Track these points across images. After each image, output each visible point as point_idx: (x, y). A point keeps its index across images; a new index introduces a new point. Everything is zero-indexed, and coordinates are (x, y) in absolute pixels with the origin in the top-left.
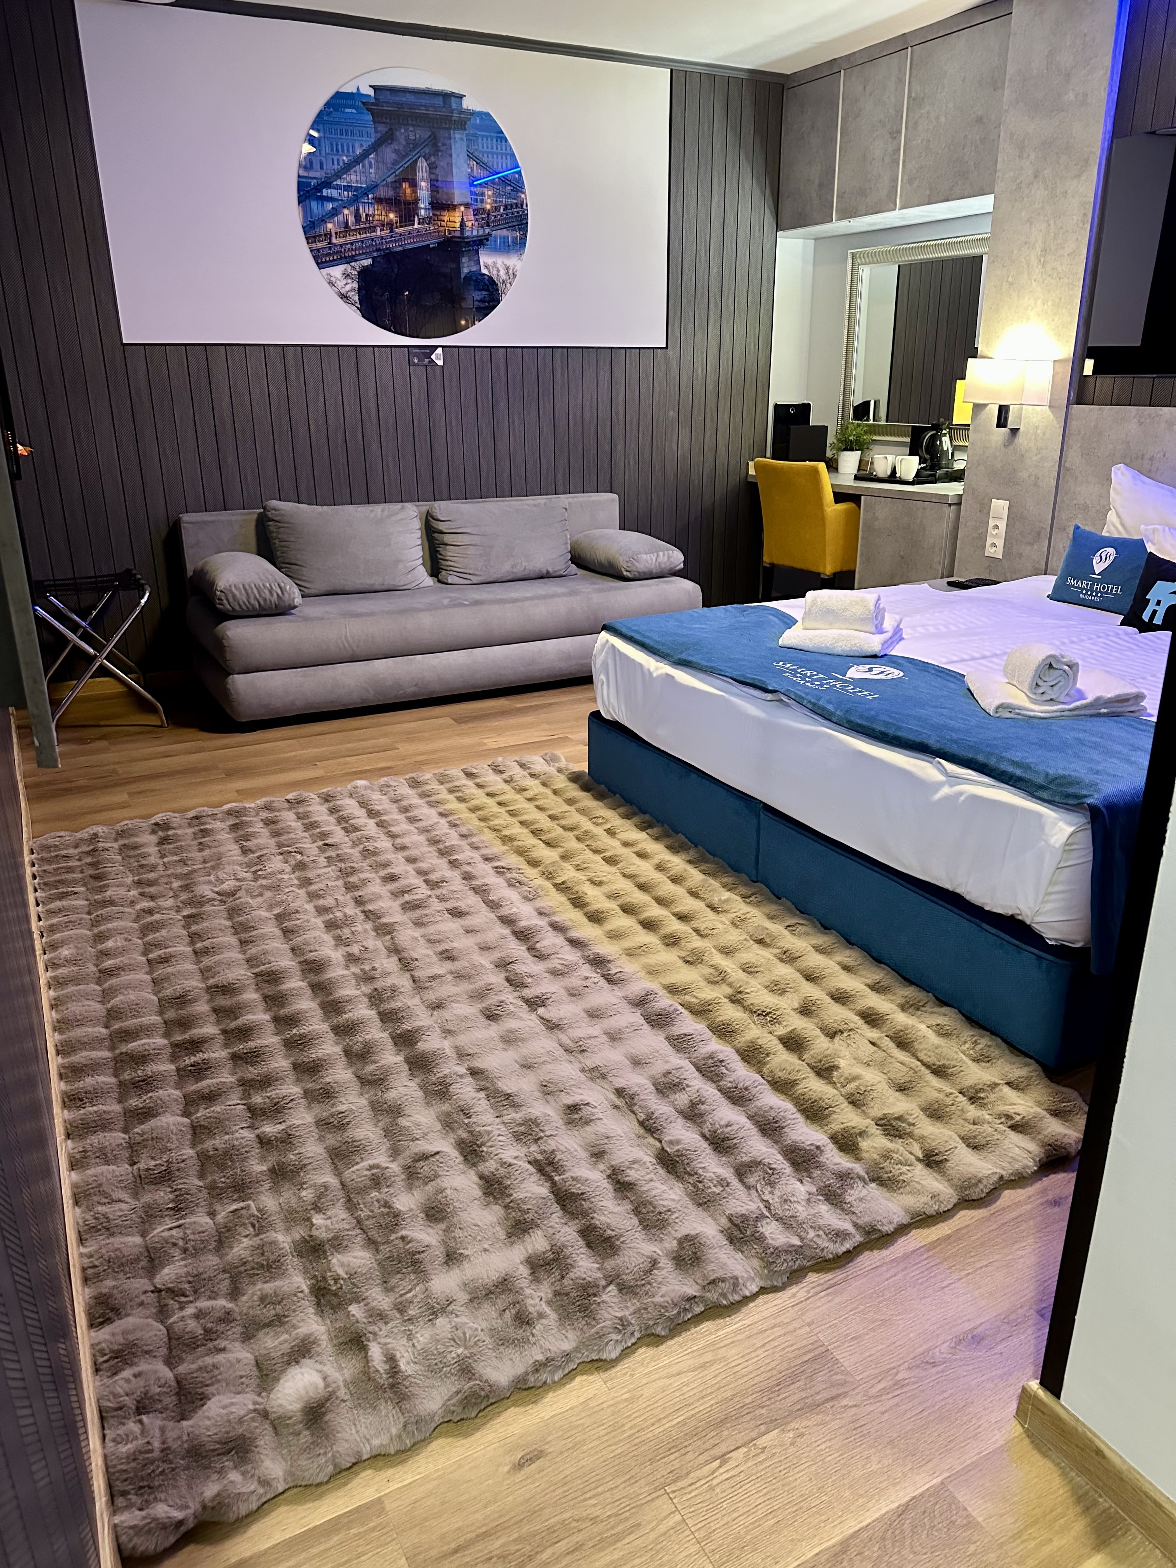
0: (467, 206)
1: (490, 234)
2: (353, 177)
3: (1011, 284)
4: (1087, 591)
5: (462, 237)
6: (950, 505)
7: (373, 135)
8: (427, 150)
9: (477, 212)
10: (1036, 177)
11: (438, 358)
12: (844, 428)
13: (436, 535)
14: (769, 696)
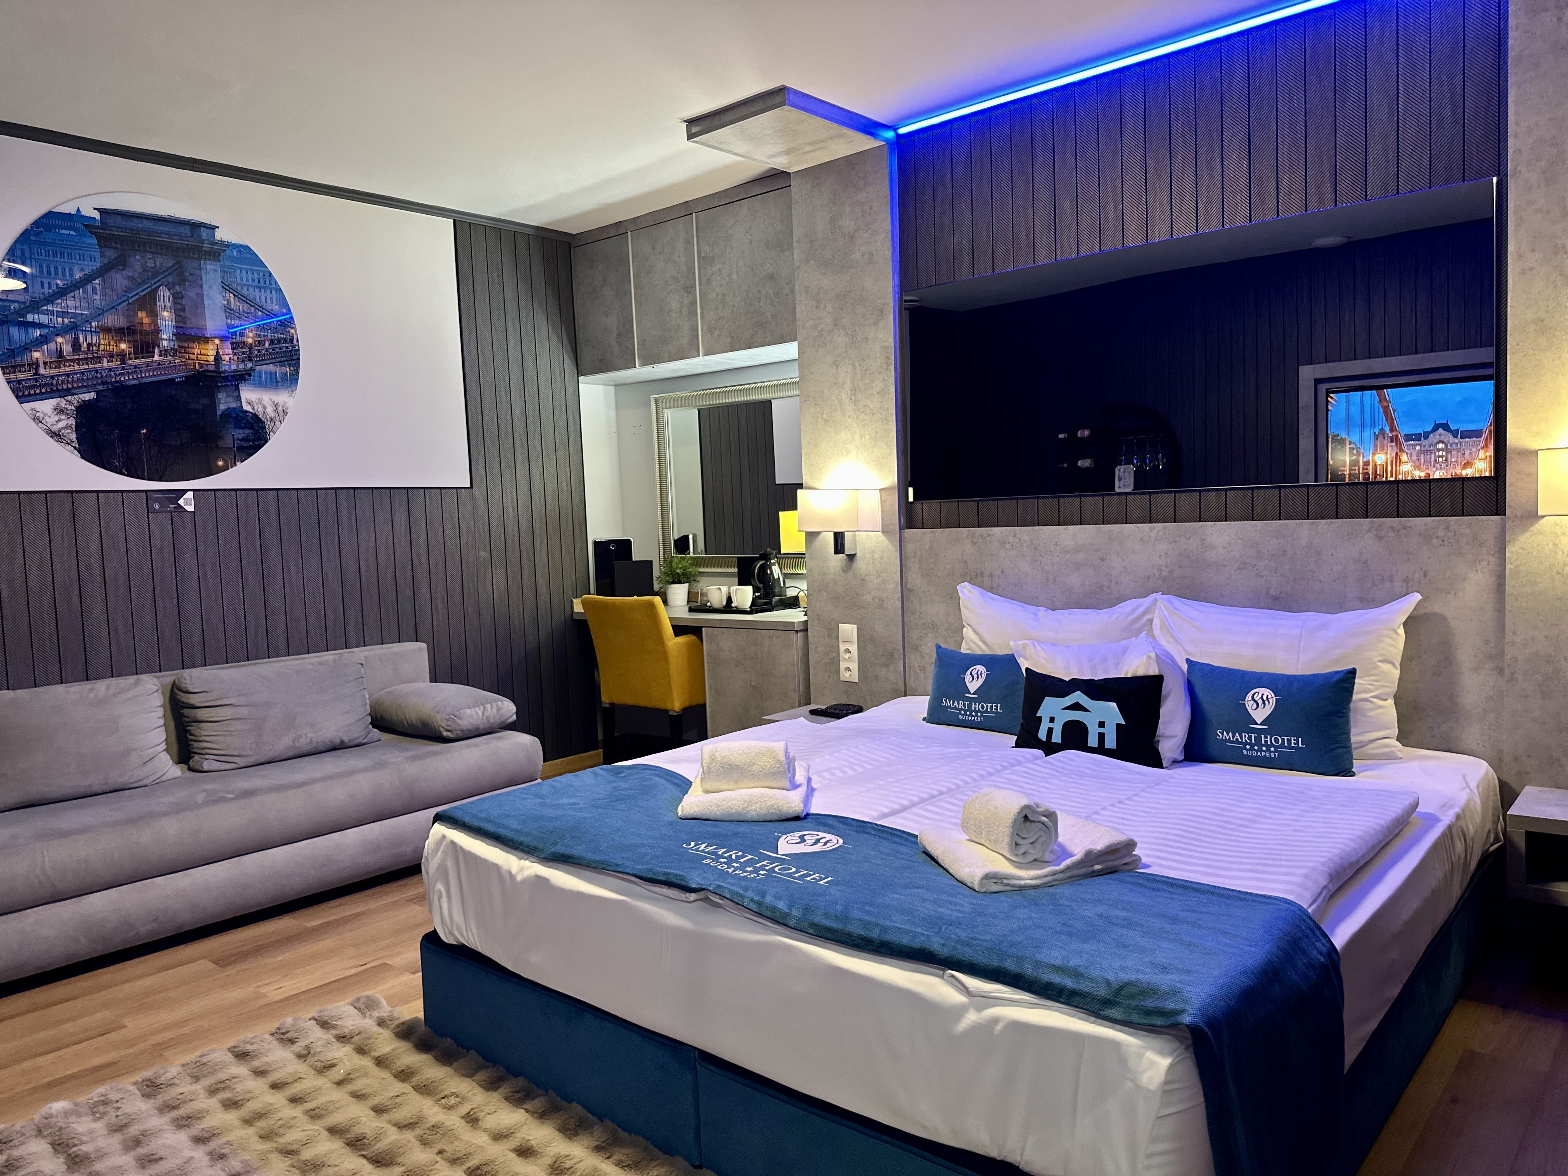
0: (223, 339)
1: (253, 370)
2: (71, 303)
3: (826, 421)
4: (966, 711)
5: (217, 371)
6: (797, 632)
7: (98, 260)
8: (170, 279)
9: (235, 346)
10: (835, 325)
11: (187, 503)
12: (668, 562)
13: (186, 711)
14: (693, 897)
